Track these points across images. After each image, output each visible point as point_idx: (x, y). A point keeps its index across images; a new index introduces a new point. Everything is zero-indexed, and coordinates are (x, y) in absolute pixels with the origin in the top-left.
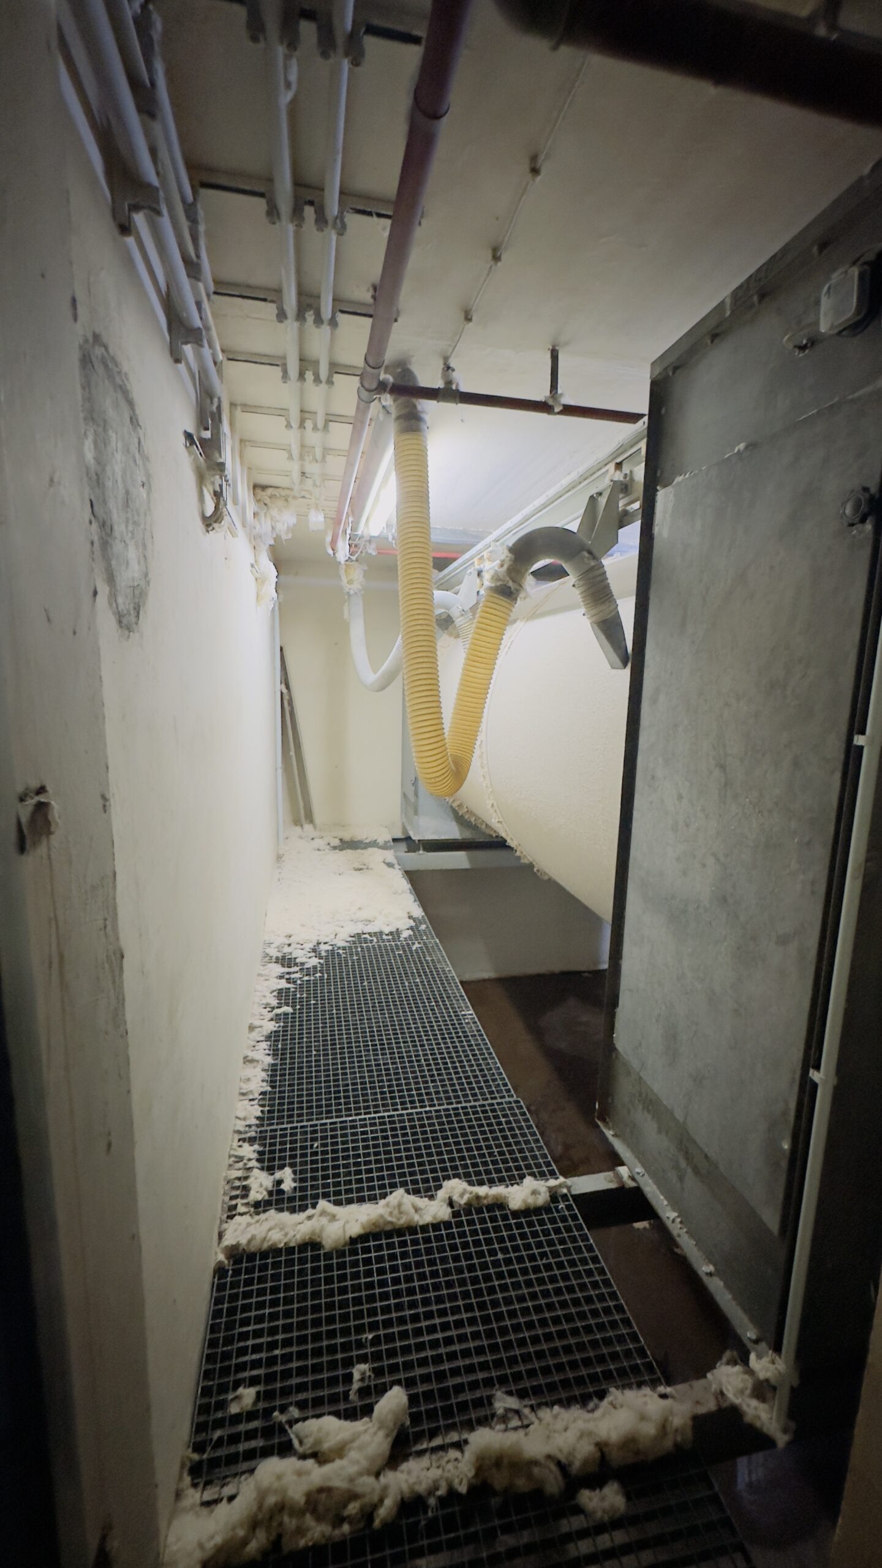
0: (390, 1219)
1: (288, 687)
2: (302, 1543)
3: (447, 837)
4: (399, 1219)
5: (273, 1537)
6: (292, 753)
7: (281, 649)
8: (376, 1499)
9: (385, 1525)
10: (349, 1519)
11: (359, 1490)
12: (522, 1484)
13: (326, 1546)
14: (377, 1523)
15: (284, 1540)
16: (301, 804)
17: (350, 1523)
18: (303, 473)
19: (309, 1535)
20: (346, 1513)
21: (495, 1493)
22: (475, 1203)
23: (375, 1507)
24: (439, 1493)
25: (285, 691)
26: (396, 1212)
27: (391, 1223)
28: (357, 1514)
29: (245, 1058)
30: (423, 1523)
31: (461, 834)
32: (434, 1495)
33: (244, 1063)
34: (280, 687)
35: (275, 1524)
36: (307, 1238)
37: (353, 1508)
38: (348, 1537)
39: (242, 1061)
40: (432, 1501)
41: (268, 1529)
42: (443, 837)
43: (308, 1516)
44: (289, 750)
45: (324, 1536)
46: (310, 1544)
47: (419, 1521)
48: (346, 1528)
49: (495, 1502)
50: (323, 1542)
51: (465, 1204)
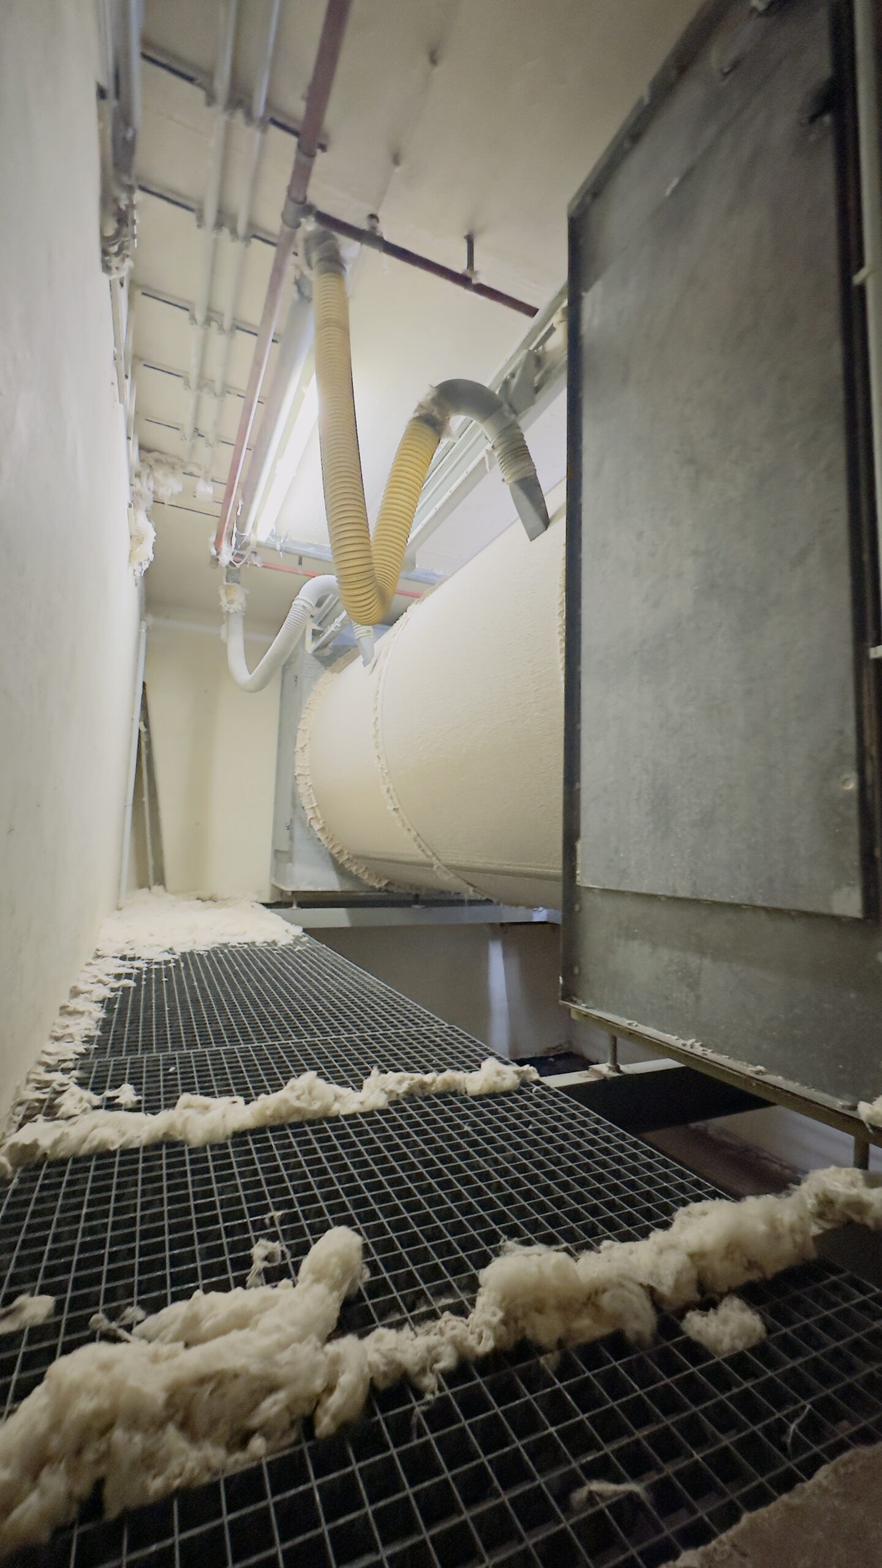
0: (297, 1104)
1: (147, 725)
2: (156, 1485)
3: (324, 889)
4: (310, 1104)
5: (83, 1487)
6: (146, 799)
7: (144, 684)
8: (318, 1384)
9: (344, 1428)
10: (264, 1430)
11: (282, 1372)
12: (587, 1327)
13: (214, 1487)
14: (325, 1425)
15: (108, 1491)
16: (151, 862)
17: (267, 1436)
18: (196, 430)
19: (174, 1467)
20: (255, 1421)
21: (542, 1351)
22: (418, 1091)
23: (317, 1401)
24: (441, 1365)
25: (143, 729)
26: (305, 1097)
27: (298, 1111)
28: (279, 1415)
29: (63, 1008)
30: (418, 1410)
31: (341, 886)
32: (432, 1371)
33: (61, 1015)
34: (138, 725)
35: (89, 1456)
36: (160, 1134)
37: (271, 1407)
38: (264, 1462)
39: (57, 1011)
40: (429, 1381)
41: (73, 1471)
42: (320, 889)
43: (171, 1431)
44: (142, 796)
45: (208, 1468)
46: (177, 1483)
47: (413, 1409)
48: (258, 1444)
49: (548, 1362)
50: (206, 1479)
51: (404, 1093)
